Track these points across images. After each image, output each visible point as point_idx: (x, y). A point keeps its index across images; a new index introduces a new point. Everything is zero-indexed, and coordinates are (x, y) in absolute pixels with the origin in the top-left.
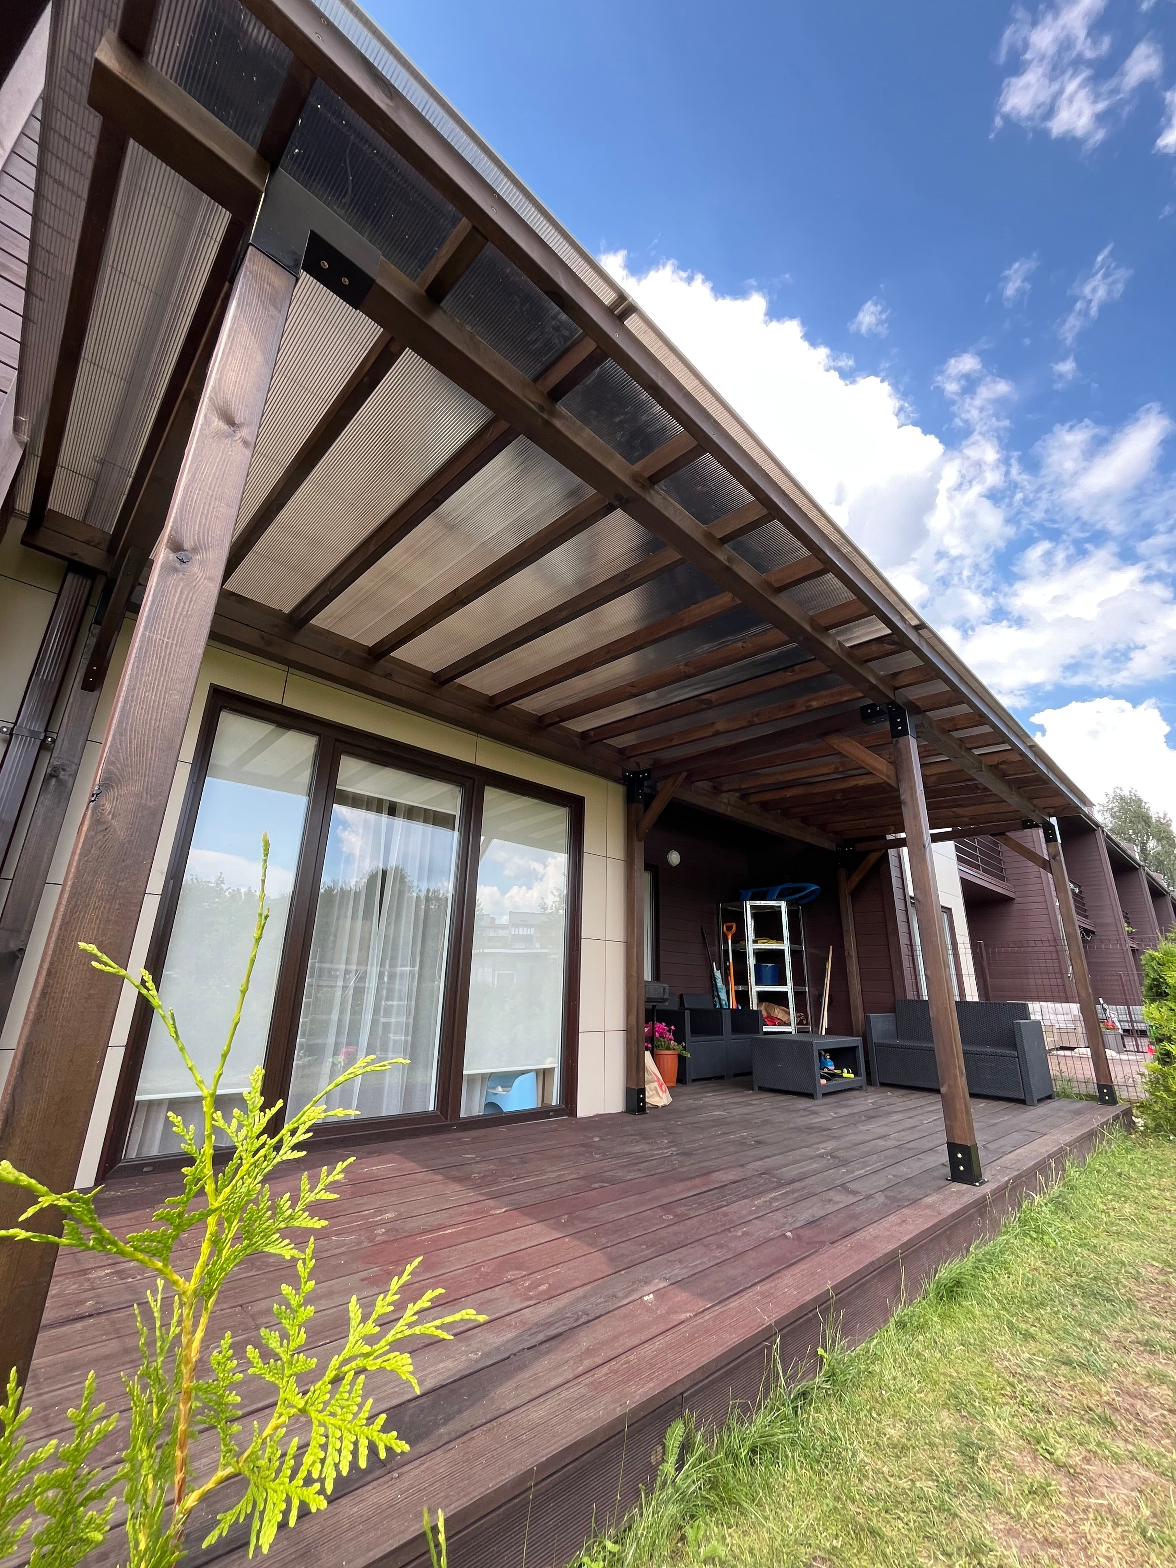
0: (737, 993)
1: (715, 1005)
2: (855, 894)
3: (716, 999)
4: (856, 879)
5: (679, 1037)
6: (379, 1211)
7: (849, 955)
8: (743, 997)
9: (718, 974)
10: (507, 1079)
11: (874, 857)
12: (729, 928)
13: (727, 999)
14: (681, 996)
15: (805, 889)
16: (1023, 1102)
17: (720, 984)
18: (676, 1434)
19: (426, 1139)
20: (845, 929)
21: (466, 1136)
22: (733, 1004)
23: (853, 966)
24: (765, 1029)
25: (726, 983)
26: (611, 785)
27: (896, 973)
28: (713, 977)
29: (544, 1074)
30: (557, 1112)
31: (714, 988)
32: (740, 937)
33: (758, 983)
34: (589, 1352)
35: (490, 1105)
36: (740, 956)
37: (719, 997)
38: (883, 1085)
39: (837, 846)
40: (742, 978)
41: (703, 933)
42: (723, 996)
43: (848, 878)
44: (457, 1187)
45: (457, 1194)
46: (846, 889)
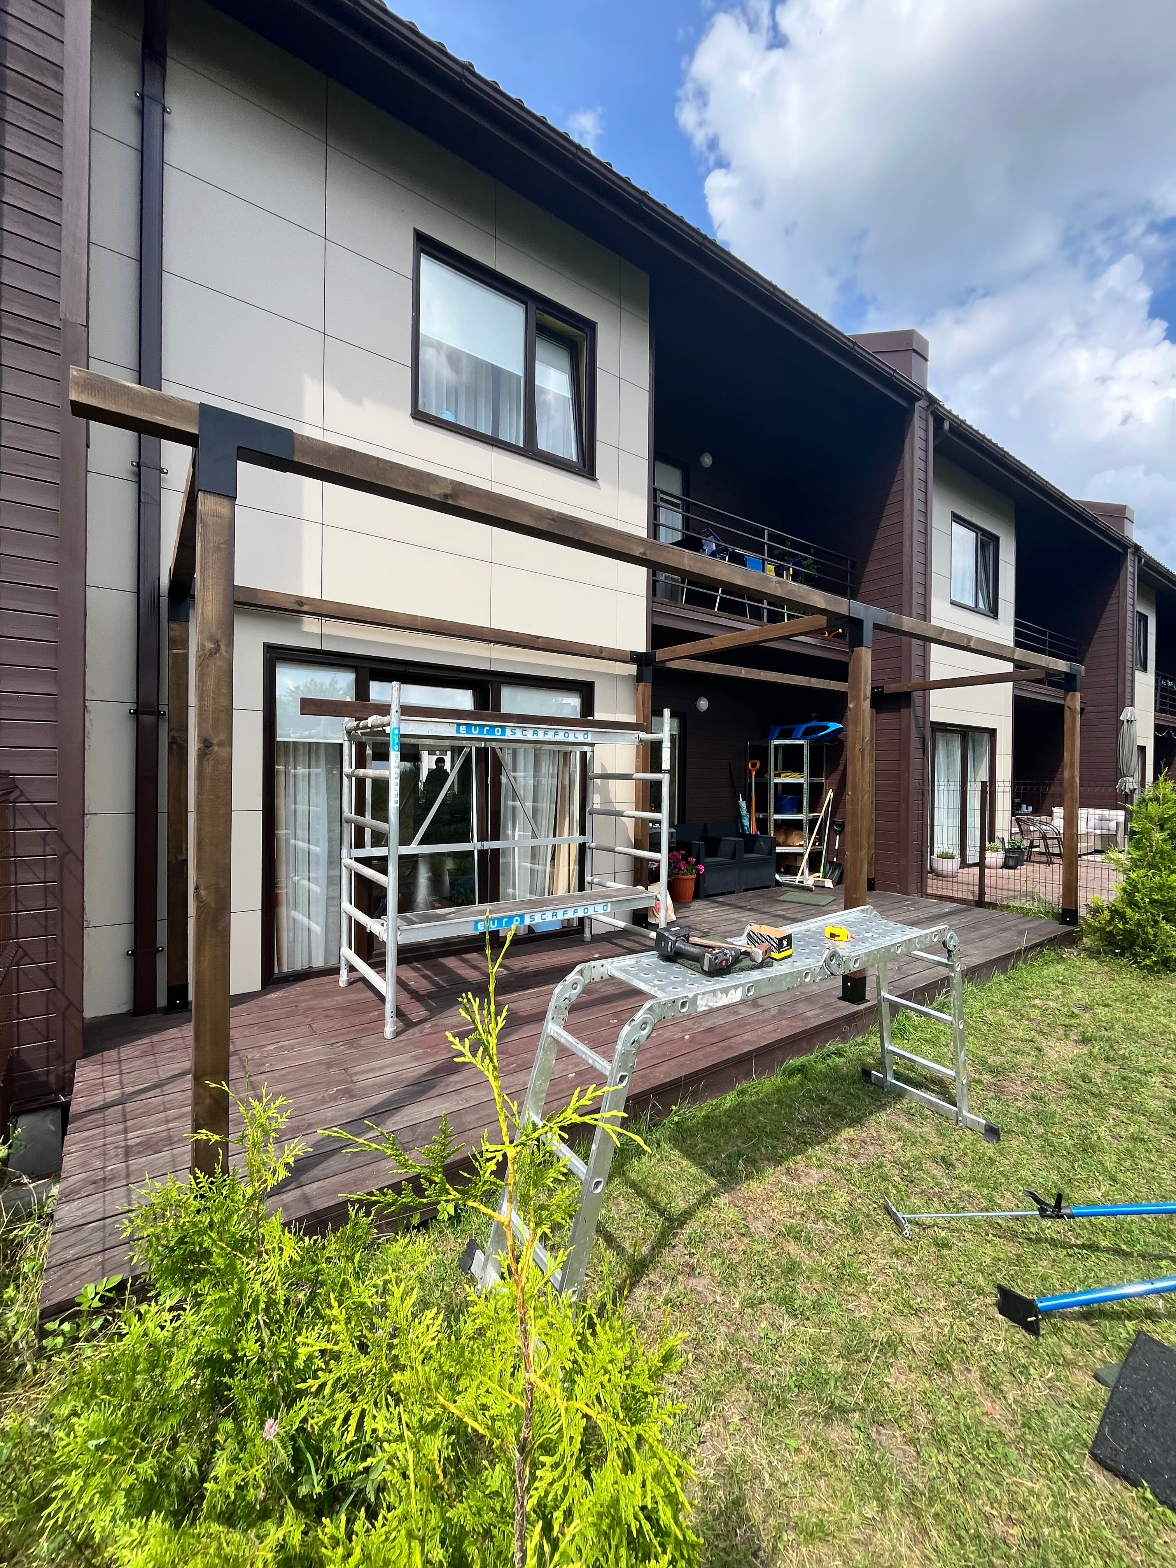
0: (758, 820)
3: (740, 827)
8: (762, 825)
9: (743, 804)
12: (754, 765)
13: (749, 824)
15: (826, 728)
17: (744, 811)
22: (754, 830)
25: (749, 810)
28: (738, 807)
31: (739, 816)
32: (763, 772)
33: (776, 812)
36: (762, 788)
37: (742, 824)
40: (762, 807)
41: (730, 768)
42: (746, 822)
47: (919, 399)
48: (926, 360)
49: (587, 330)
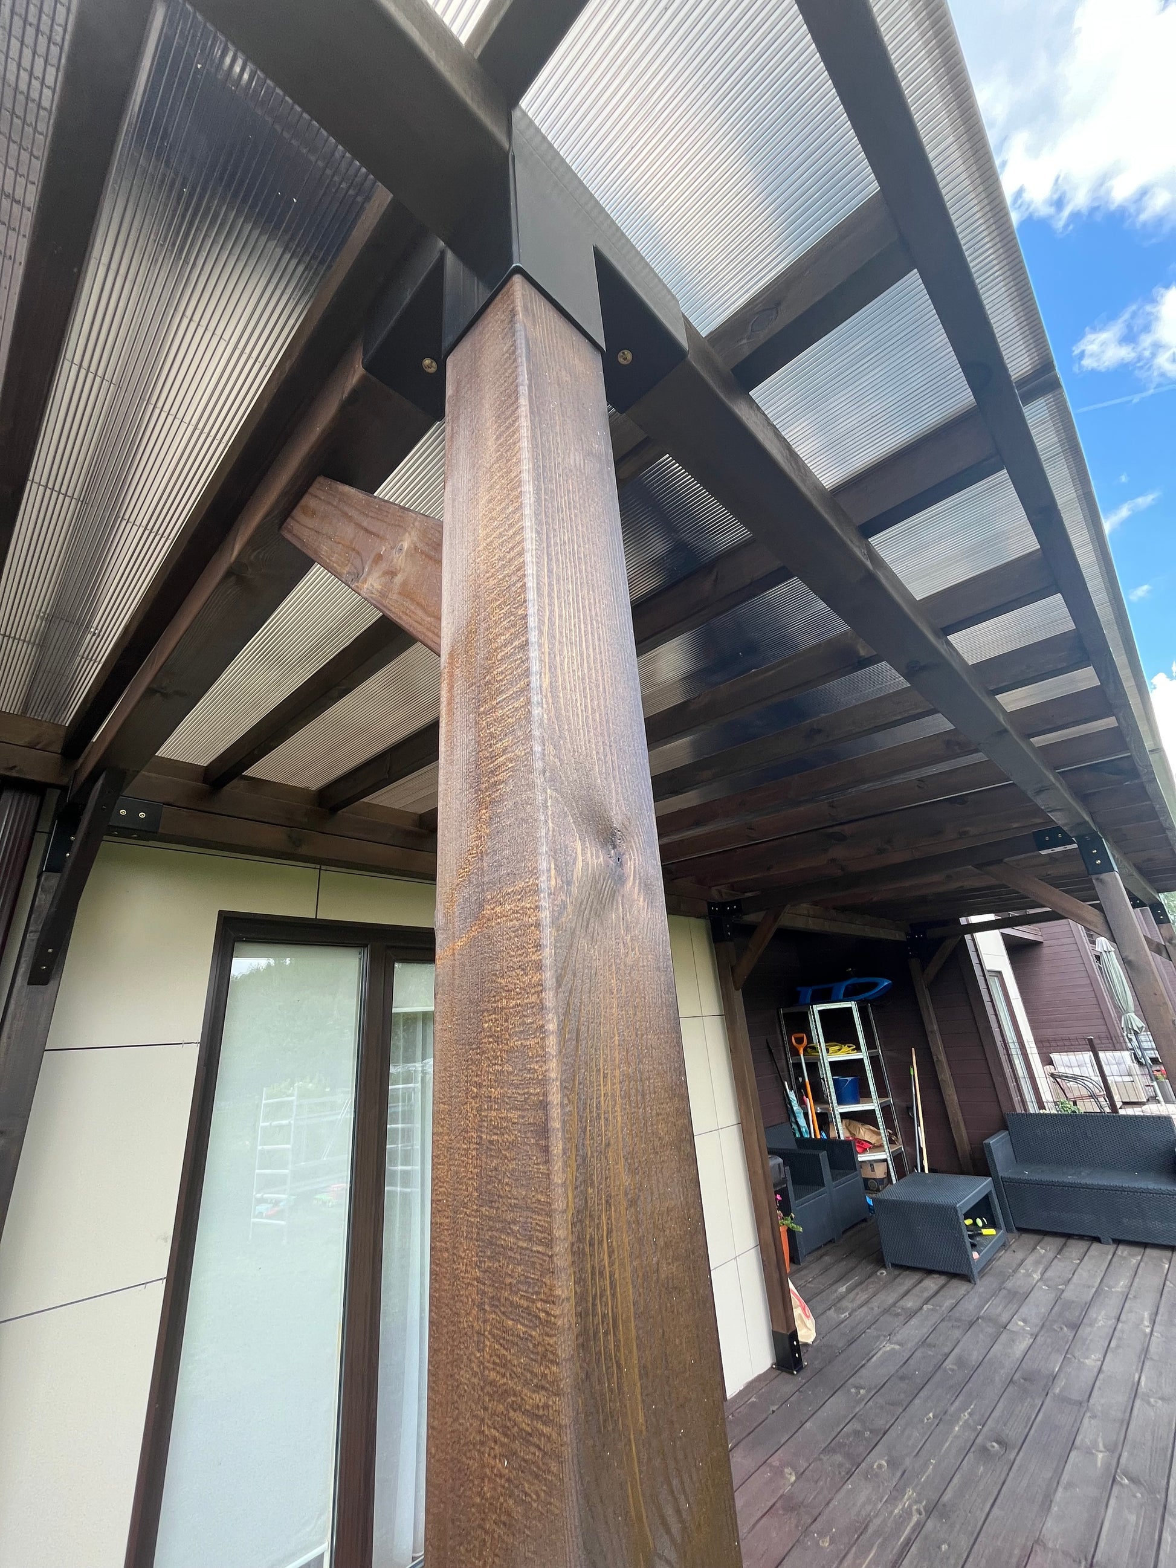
0: (818, 1116)
1: (794, 1134)
2: (934, 988)
3: (794, 1126)
4: (933, 969)
7: (938, 1060)
8: (825, 1121)
9: (792, 1095)
11: (950, 944)
12: (799, 1041)
15: (875, 985)
17: (796, 1107)
20: (928, 1029)
22: (816, 1132)
23: (945, 1075)
27: (997, 1080)
28: (788, 1102)
31: (789, 1110)
32: (811, 1048)
33: (840, 1103)
37: (797, 1123)
39: (907, 934)
41: (768, 1046)
42: (802, 1122)
43: (923, 970)
46: (922, 983)
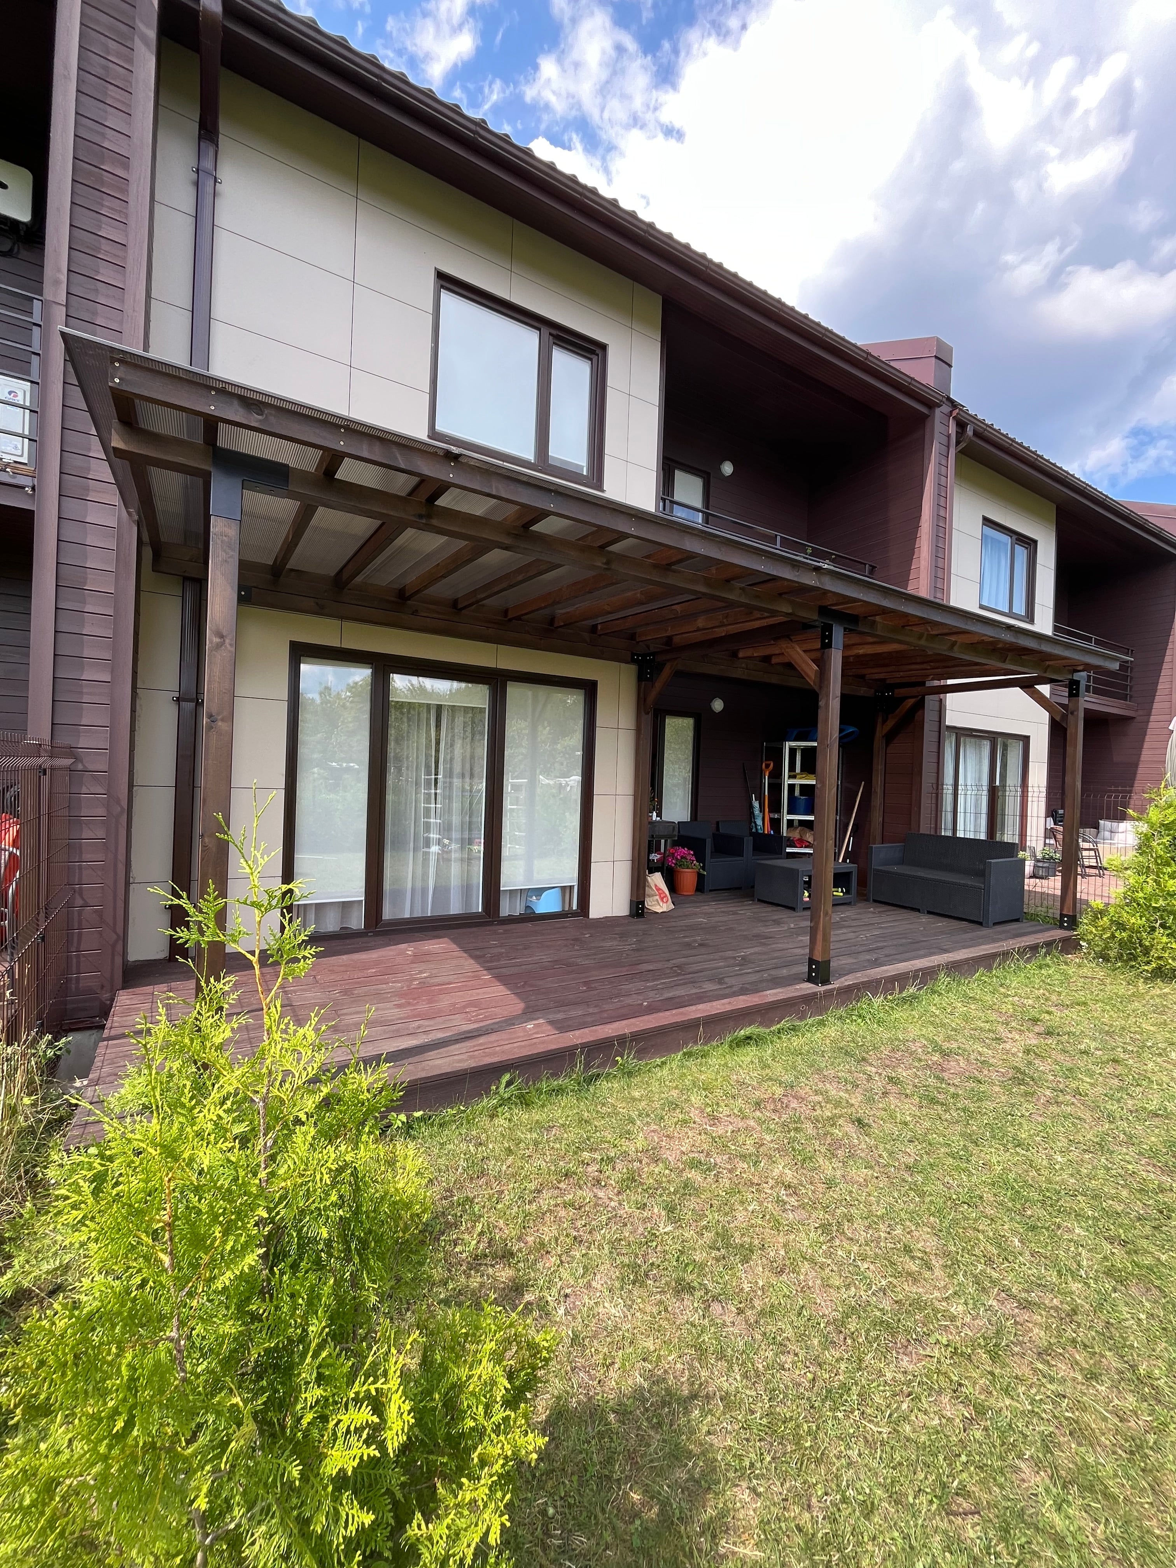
0: (771, 820)
1: (752, 829)
2: (890, 738)
3: (753, 824)
4: (890, 723)
5: (700, 858)
6: (421, 972)
7: (877, 792)
8: (776, 824)
9: (756, 804)
10: (539, 891)
11: (910, 703)
12: (767, 766)
13: (761, 822)
14: (718, 823)
16: (980, 924)
17: (757, 811)
18: (506, 1077)
19: (474, 929)
20: (875, 767)
21: (501, 929)
23: (877, 801)
24: (789, 850)
25: (762, 809)
26: (623, 666)
28: (751, 807)
29: (565, 890)
30: (574, 914)
31: (752, 814)
32: (777, 774)
33: (790, 812)
34: (481, 1044)
35: (527, 907)
36: (776, 788)
37: (755, 822)
38: (875, 901)
39: (876, 692)
40: (776, 807)
41: (744, 769)
42: (759, 822)
43: (884, 722)
44: (472, 961)
45: (470, 965)
46: (881, 731)
47: (939, 406)
48: (950, 366)
49: (598, 351)
